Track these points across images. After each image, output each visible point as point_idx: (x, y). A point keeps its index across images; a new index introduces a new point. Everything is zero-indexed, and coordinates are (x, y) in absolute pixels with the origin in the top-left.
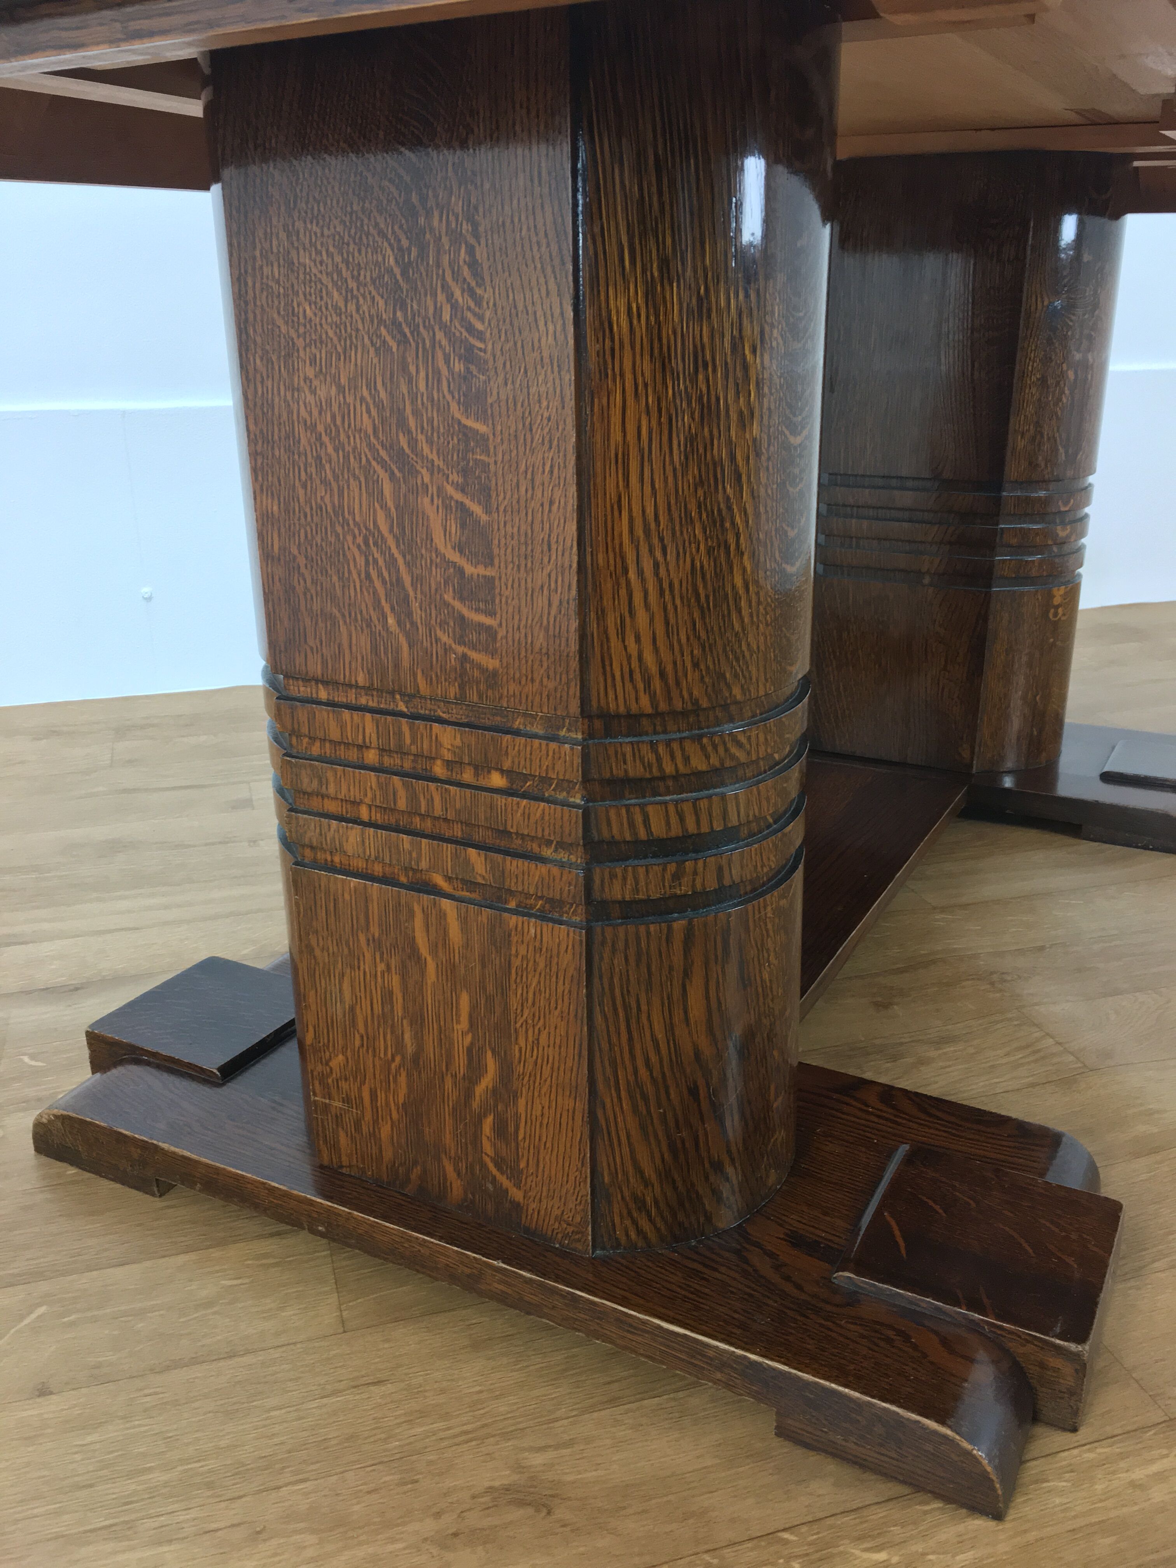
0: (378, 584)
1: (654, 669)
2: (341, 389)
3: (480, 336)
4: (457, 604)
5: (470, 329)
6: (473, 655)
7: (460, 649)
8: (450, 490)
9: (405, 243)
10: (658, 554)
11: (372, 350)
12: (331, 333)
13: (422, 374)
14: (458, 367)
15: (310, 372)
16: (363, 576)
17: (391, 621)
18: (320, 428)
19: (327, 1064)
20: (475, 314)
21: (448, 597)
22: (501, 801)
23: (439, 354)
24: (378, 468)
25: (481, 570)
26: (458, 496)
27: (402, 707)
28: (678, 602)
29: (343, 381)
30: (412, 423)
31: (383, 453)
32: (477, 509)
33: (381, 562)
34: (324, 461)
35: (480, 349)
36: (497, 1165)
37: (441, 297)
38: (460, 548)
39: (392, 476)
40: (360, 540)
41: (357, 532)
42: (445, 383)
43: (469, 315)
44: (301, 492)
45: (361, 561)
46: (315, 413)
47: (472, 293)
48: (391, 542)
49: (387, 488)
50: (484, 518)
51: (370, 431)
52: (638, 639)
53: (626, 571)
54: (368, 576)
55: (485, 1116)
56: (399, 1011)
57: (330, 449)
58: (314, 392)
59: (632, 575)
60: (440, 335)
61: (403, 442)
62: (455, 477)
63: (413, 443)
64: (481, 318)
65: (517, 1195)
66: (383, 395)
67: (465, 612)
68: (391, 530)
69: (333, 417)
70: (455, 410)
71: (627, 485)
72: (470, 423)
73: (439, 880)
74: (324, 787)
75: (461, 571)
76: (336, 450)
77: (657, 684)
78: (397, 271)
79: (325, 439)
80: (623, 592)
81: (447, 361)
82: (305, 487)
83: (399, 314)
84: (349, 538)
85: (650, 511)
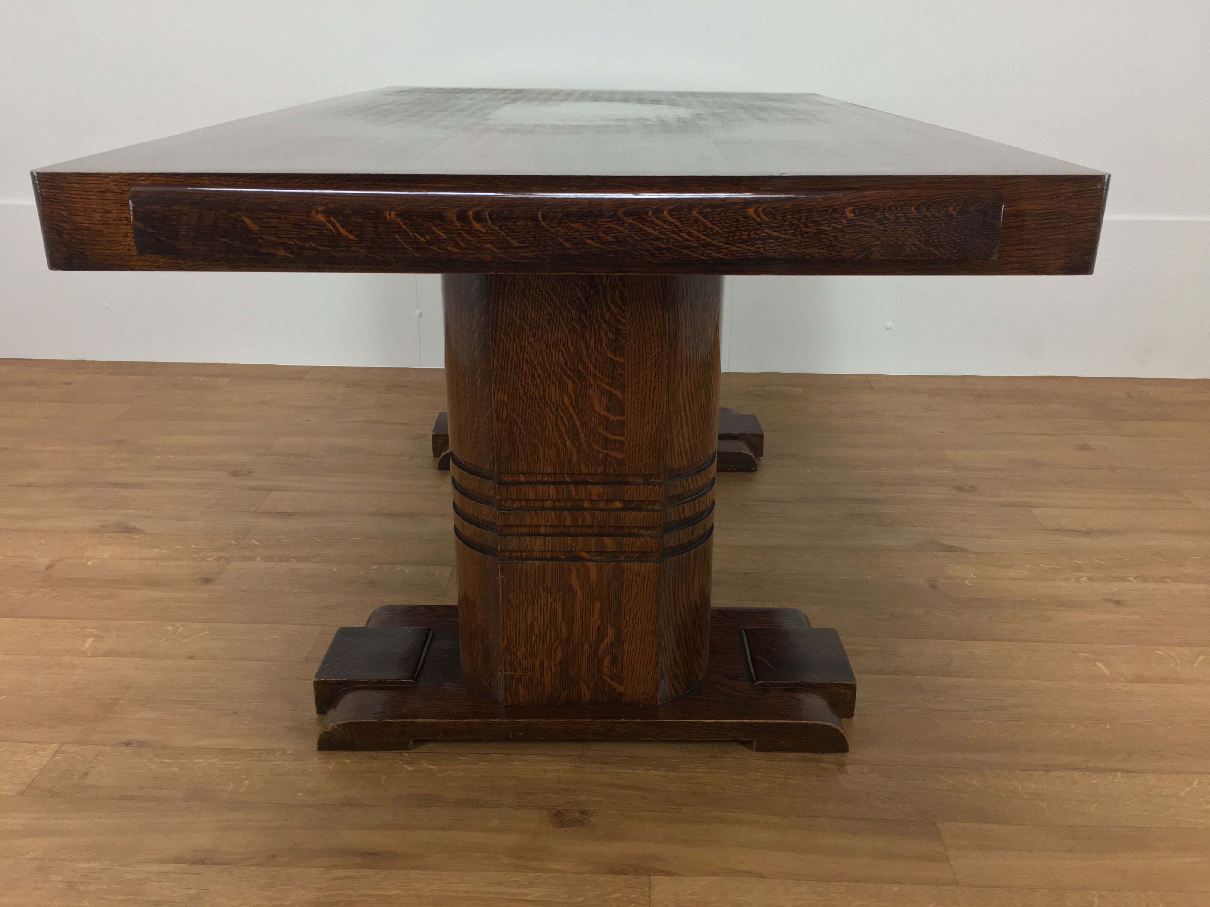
0: (562, 427)
1: (688, 449)
2: (548, 347)
3: (624, 325)
4: (605, 433)
5: (619, 322)
6: (612, 453)
7: (605, 452)
8: (603, 385)
9: (588, 288)
10: (691, 403)
11: (567, 331)
12: (545, 324)
13: (593, 339)
14: (612, 336)
15: (532, 339)
16: (554, 424)
17: (568, 443)
18: (535, 363)
19: (514, 654)
20: (622, 317)
21: (600, 430)
22: (622, 514)
23: (603, 332)
24: (567, 379)
25: (618, 418)
26: (608, 388)
27: (568, 479)
28: (696, 420)
29: (550, 343)
30: (586, 359)
31: (569, 372)
32: (618, 393)
33: (565, 418)
34: (536, 377)
35: (623, 330)
36: (612, 679)
37: (605, 309)
38: (608, 409)
39: (574, 382)
40: (553, 409)
41: (552, 406)
42: (604, 342)
43: (619, 317)
44: (522, 391)
45: (553, 418)
46: (533, 356)
47: (621, 308)
48: (571, 409)
49: (571, 388)
50: (621, 396)
51: (563, 363)
52: (683, 438)
53: (680, 411)
54: (557, 425)
55: (606, 657)
56: (559, 618)
57: (540, 371)
58: (533, 348)
59: (682, 412)
60: (603, 324)
61: (581, 367)
62: (607, 380)
63: (586, 367)
64: (625, 318)
65: (621, 689)
66: (571, 348)
67: (609, 436)
68: (571, 404)
69: (543, 358)
70: (609, 354)
71: (682, 378)
72: (615, 359)
73: (584, 555)
74: (523, 522)
75: (607, 419)
76: (543, 372)
77: (689, 455)
78: (583, 299)
79: (538, 367)
80: (679, 420)
81: (606, 334)
82: (524, 388)
83: (582, 316)
84: (548, 409)
85: (689, 386)
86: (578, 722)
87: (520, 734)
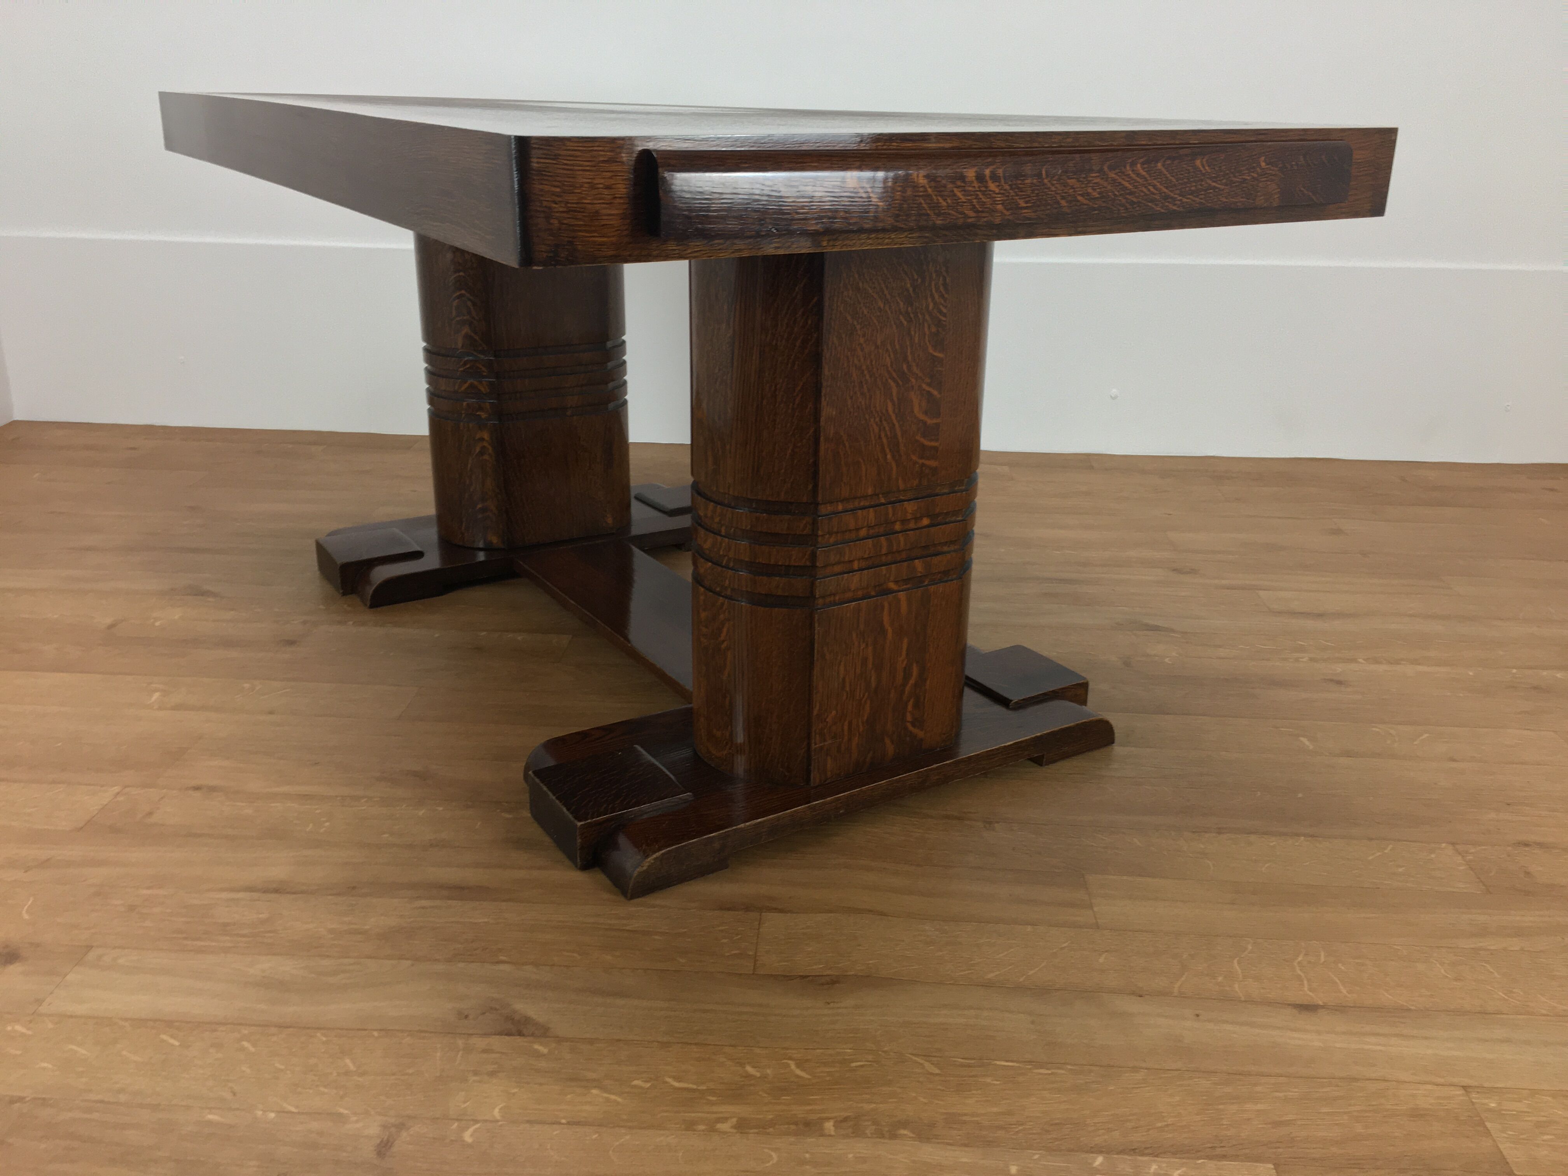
0: (884, 440)
2: (877, 347)
3: (945, 315)
4: (922, 440)
5: (941, 312)
6: (927, 462)
7: (921, 461)
8: (924, 386)
9: (916, 277)
11: (894, 327)
12: (875, 321)
13: (917, 335)
14: (934, 330)
15: (862, 340)
16: (877, 436)
17: (889, 456)
18: (864, 367)
19: (825, 721)
20: (943, 306)
21: (918, 438)
22: (933, 529)
23: (926, 325)
24: (892, 384)
25: (935, 421)
26: (928, 388)
27: (883, 501)
29: (879, 343)
30: (910, 358)
31: (894, 375)
32: (935, 393)
33: (887, 428)
34: (863, 384)
35: (944, 321)
36: (914, 725)
37: (930, 300)
38: (926, 413)
39: (898, 385)
40: (877, 419)
41: (876, 416)
42: (927, 338)
43: (941, 306)
44: (849, 402)
45: (876, 429)
46: (862, 360)
47: (942, 296)
48: (893, 417)
49: (895, 391)
50: (938, 396)
51: (889, 365)
54: (880, 437)
55: (909, 701)
56: (870, 666)
57: (868, 377)
58: (862, 350)
60: (927, 317)
61: (905, 367)
62: (928, 380)
63: (909, 367)
64: (946, 307)
65: (920, 734)
66: (897, 347)
67: (925, 443)
68: (894, 410)
69: (871, 361)
70: (931, 350)
72: (936, 354)
73: (892, 586)
75: (925, 423)
76: (871, 377)
78: (911, 290)
79: (866, 372)
81: (929, 327)
82: (851, 398)
83: (909, 309)
84: (872, 420)
86: (896, 780)
87: (841, 812)
